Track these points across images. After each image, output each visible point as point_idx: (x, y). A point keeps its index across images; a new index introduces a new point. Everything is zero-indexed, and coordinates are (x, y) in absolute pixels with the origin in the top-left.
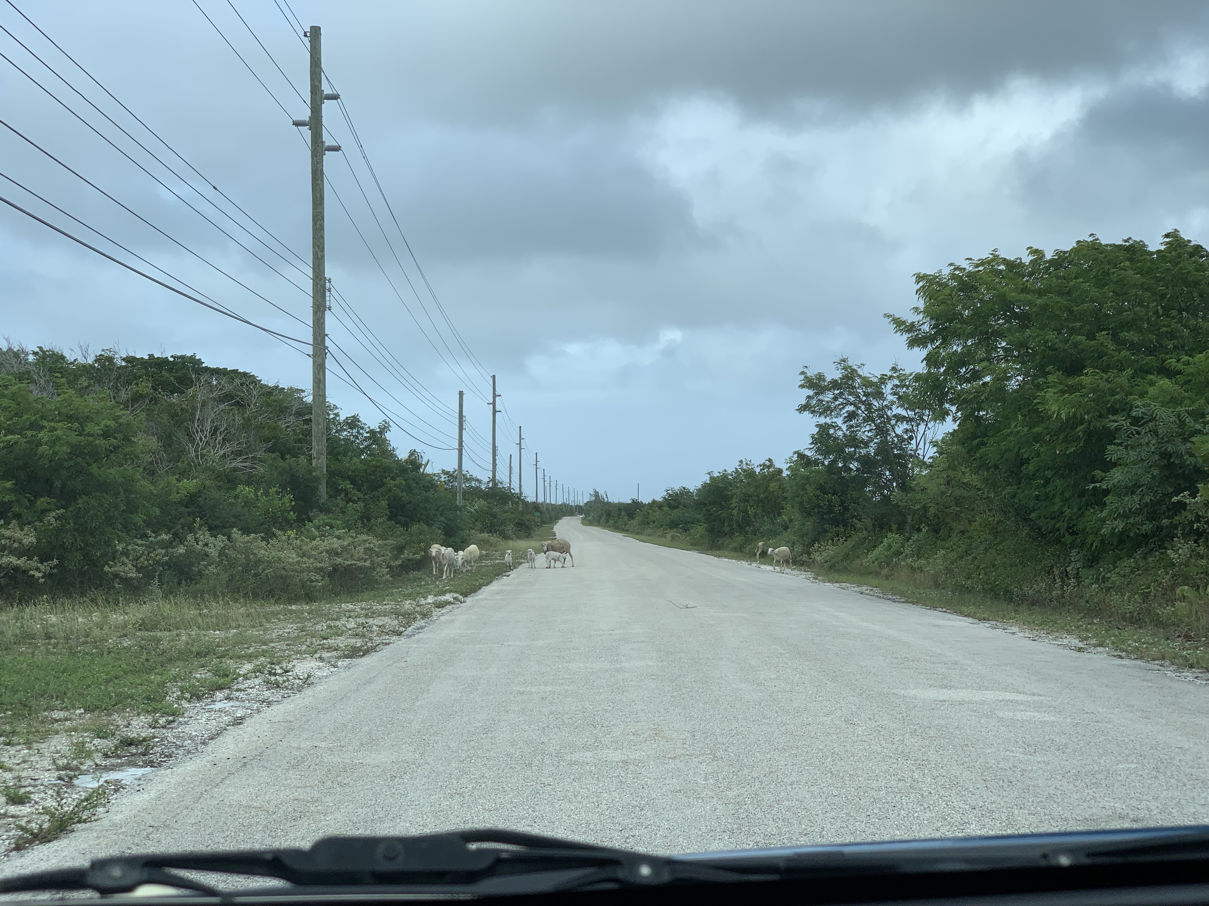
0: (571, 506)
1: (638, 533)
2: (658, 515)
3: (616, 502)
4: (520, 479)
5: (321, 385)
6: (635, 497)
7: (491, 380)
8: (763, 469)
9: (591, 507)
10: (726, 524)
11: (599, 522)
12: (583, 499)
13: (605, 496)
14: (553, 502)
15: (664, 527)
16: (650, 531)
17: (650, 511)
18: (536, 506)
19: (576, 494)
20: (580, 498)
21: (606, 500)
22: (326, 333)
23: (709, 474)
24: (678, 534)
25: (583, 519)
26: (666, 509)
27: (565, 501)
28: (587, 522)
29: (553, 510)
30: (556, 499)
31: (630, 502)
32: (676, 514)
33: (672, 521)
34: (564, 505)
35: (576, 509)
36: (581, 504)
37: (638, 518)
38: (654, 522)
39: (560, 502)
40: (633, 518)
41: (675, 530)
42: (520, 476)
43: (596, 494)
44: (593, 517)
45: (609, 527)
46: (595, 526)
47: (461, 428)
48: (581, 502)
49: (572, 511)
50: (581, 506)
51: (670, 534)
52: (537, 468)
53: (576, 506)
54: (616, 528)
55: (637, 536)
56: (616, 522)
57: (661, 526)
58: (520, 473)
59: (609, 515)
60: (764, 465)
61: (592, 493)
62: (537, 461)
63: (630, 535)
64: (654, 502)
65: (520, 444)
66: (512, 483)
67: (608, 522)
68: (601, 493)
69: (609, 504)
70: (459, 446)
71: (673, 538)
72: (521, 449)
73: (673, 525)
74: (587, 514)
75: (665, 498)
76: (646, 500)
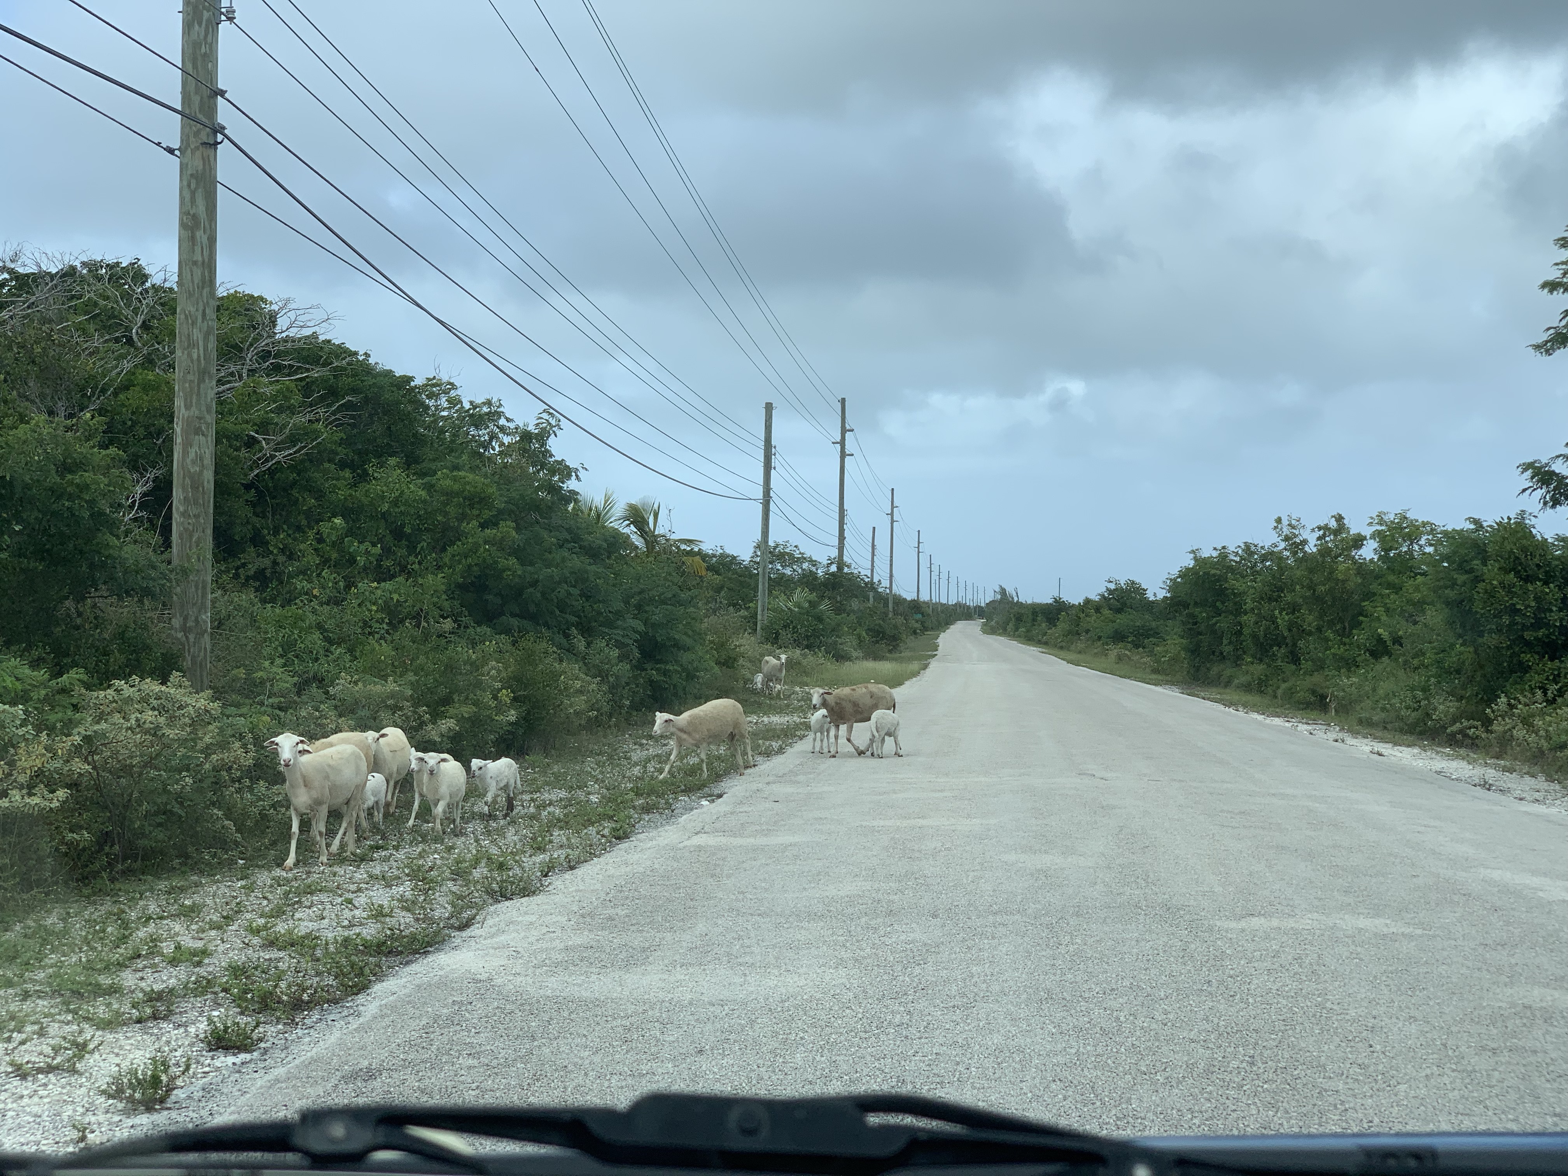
0: (969, 607)
1: (1061, 648)
2: (1093, 620)
3: (1029, 602)
4: (891, 565)
5: (199, 234)
6: (1056, 595)
7: (839, 405)
8: (1324, 536)
9: (994, 608)
10: (1225, 642)
11: (1005, 630)
12: (985, 597)
13: (1014, 594)
14: (944, 601)
15: (1104, 640)
16: (1080, 645)
17: (1082, 615)
18: (916, 606)
19: (975, 590)
20: (981, 596)
21: (1016, 599)
22: (221, 86)
23: (1193, 552)
24: (1127, 652)
25: (984, 624)
26: (1106, 612)
27: (960, 599)
28: (990, 630)
29: (942, 612)
30: (949, 597)
31: (1050, 601)
32: (1122, 620)
33: (1116, 632)
34: (958, 605)
35: (975, 611)
36: (983, 605)
37: (1062, 625)
38: (1087, 631)
39: (953, 601)
40: (1055, 626)
41: (1121, 645)
42: (891, 561)
43: (1003, 591)
44: (997, 623)
45: (1020, 636)
46: (1000, 635)
47: (768, 467)
48: (983, 601)
49: (971, 613)
50: (982, 607)
51: (1114, 651)
52: (919, 552)
53: (975, 608)
54: (1029, 639)
55: (1062, 653)
56: (1028, 631)
57: (1100, 638)
58: (891, 557)
59: (1019, 619)
60: (1325, 528)
61: (998, 589)
62: (919, 543)
63: (1052, 651)
64: (1088, 601)
65: (892, 514)
66: (876, 569)
67: (1017, 629)
68: (1010, 590)
69: (1019, 604)
70: (764, 496)
71: (1120, 659)
72: (892, 521)
73: (1118, 637)
74: (989, 619)
75: (1103, 596)
76: (1074, 598)
